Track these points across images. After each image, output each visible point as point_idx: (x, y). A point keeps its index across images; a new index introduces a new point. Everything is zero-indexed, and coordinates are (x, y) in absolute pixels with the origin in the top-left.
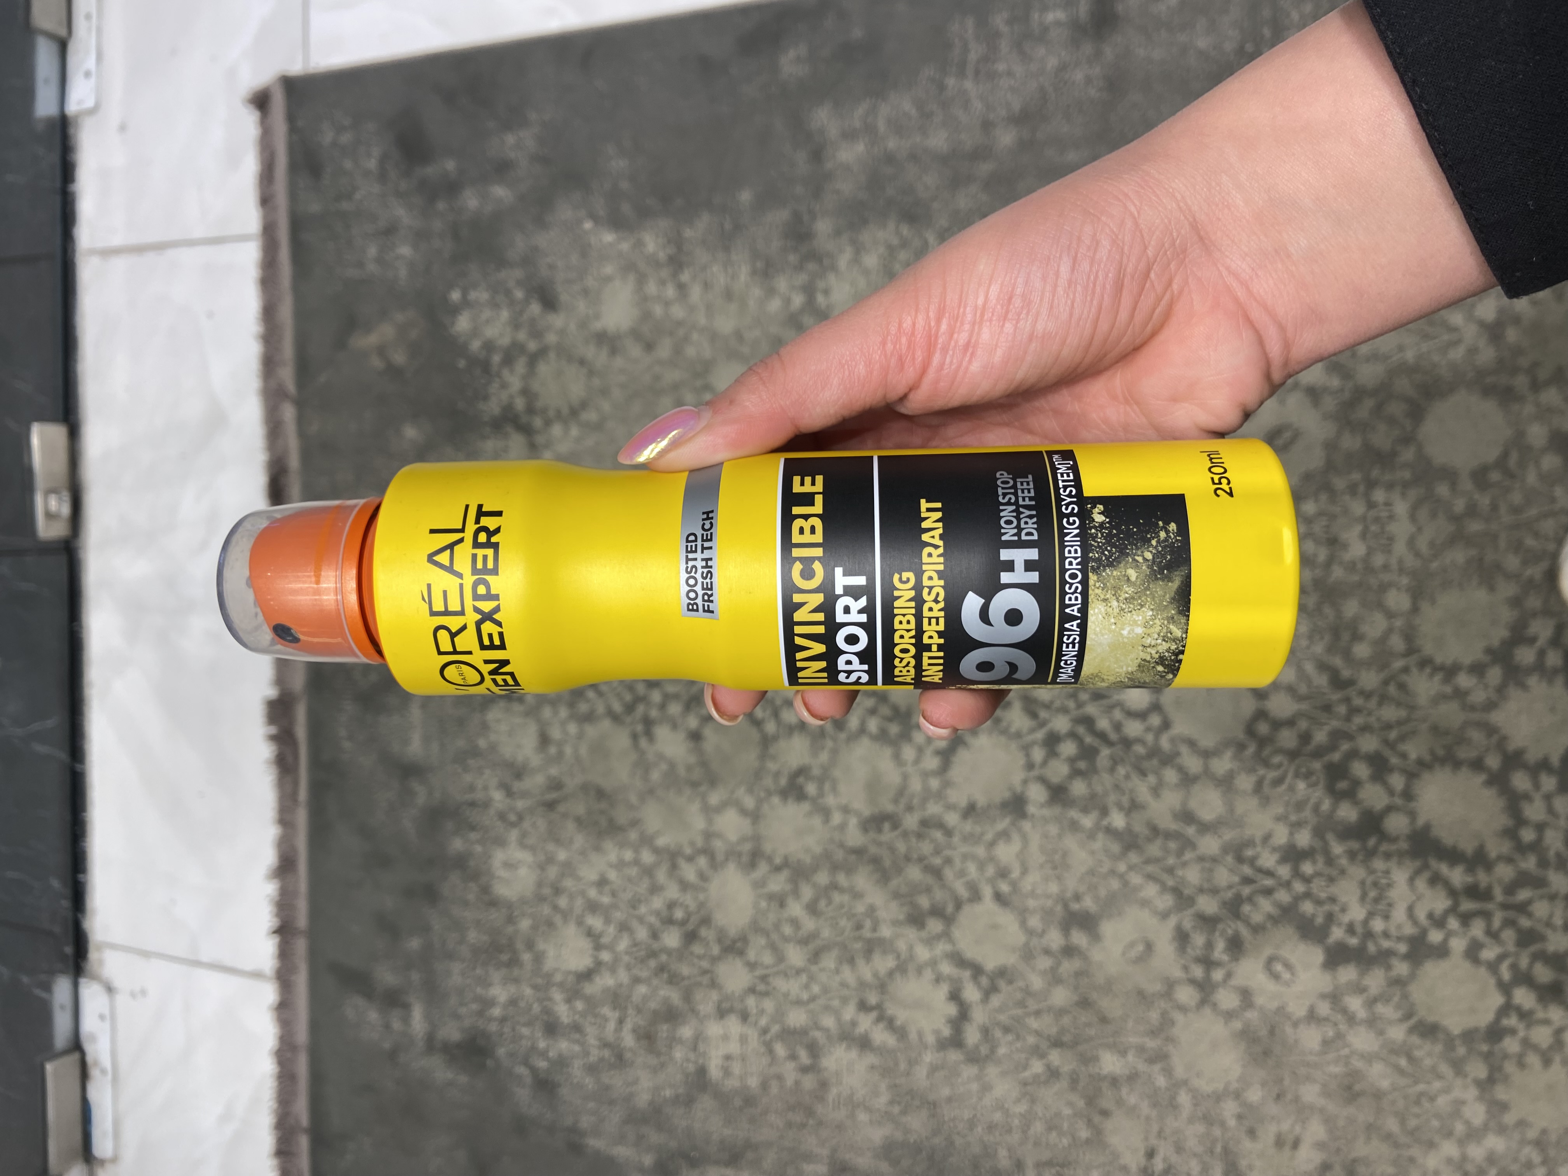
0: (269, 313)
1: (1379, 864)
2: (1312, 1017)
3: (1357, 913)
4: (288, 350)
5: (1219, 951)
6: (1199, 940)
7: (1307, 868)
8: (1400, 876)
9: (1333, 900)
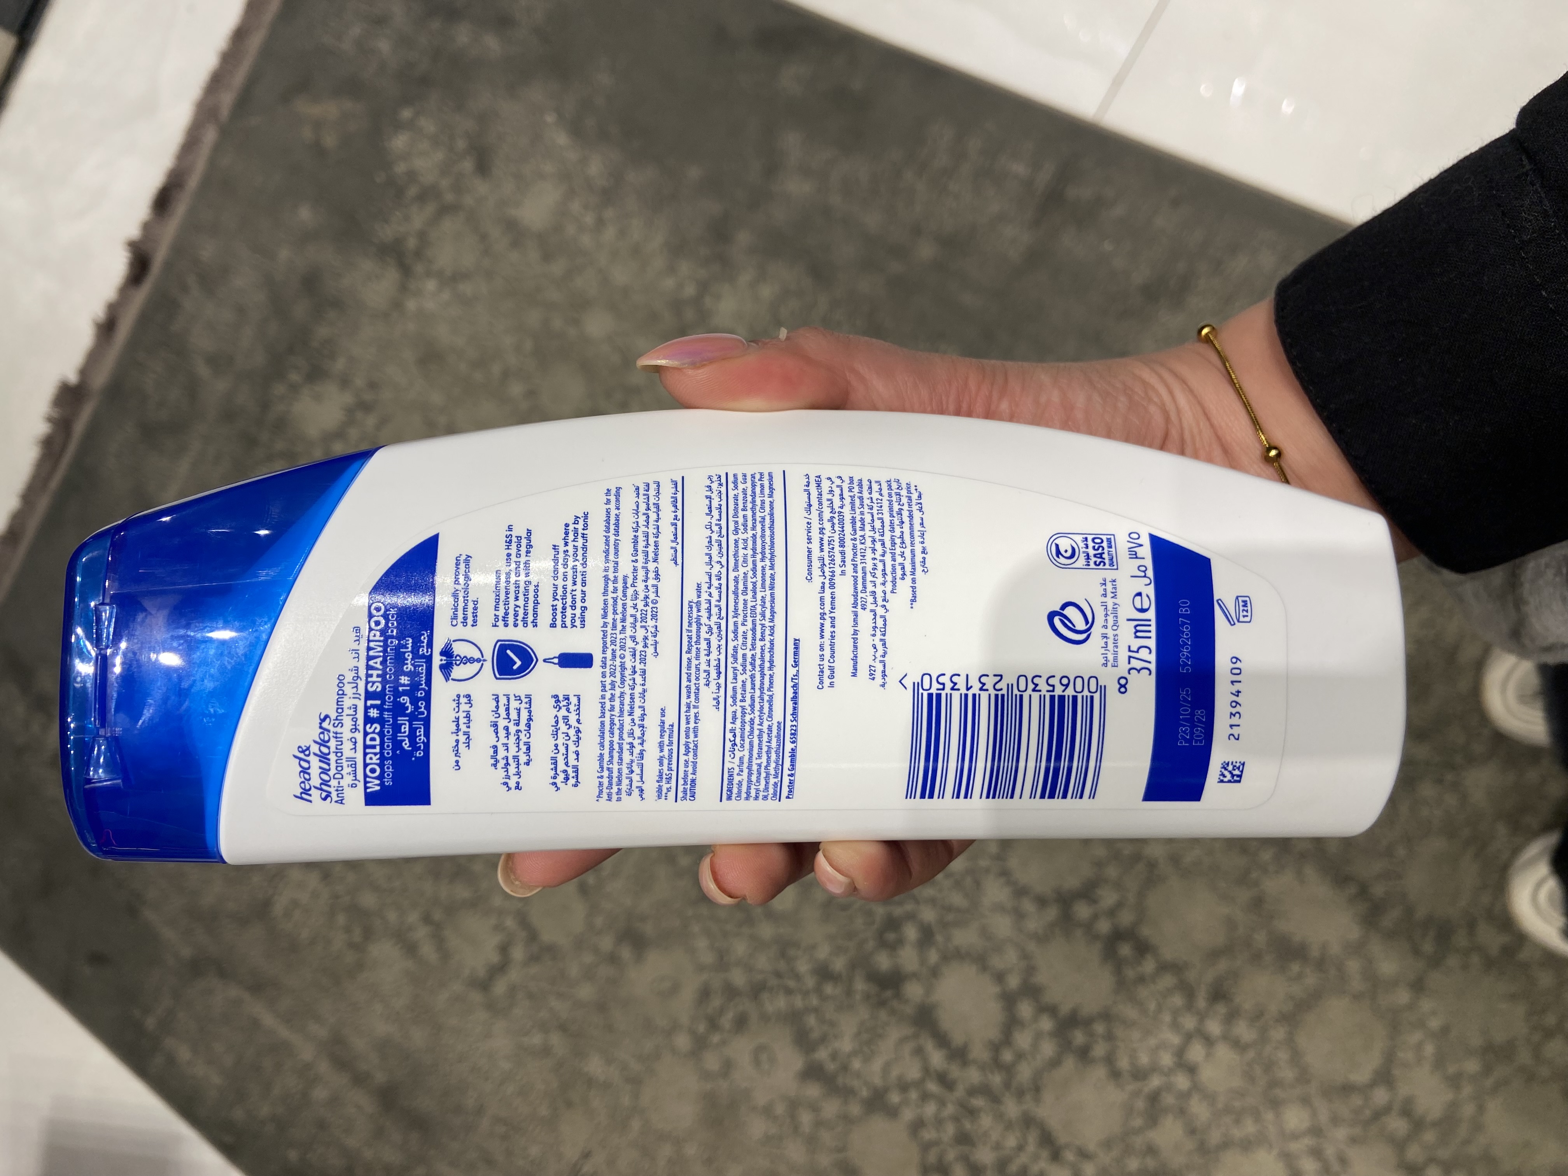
0: (240, 35)
1: (883, 1015)
2: (768, 1111)
3: (846, 1045)
4: (239, 77)
5: (727, 1020)
6: (716, 1002)
7: (829, 989)
8: (895, 1033)
9: (832, 1024)
